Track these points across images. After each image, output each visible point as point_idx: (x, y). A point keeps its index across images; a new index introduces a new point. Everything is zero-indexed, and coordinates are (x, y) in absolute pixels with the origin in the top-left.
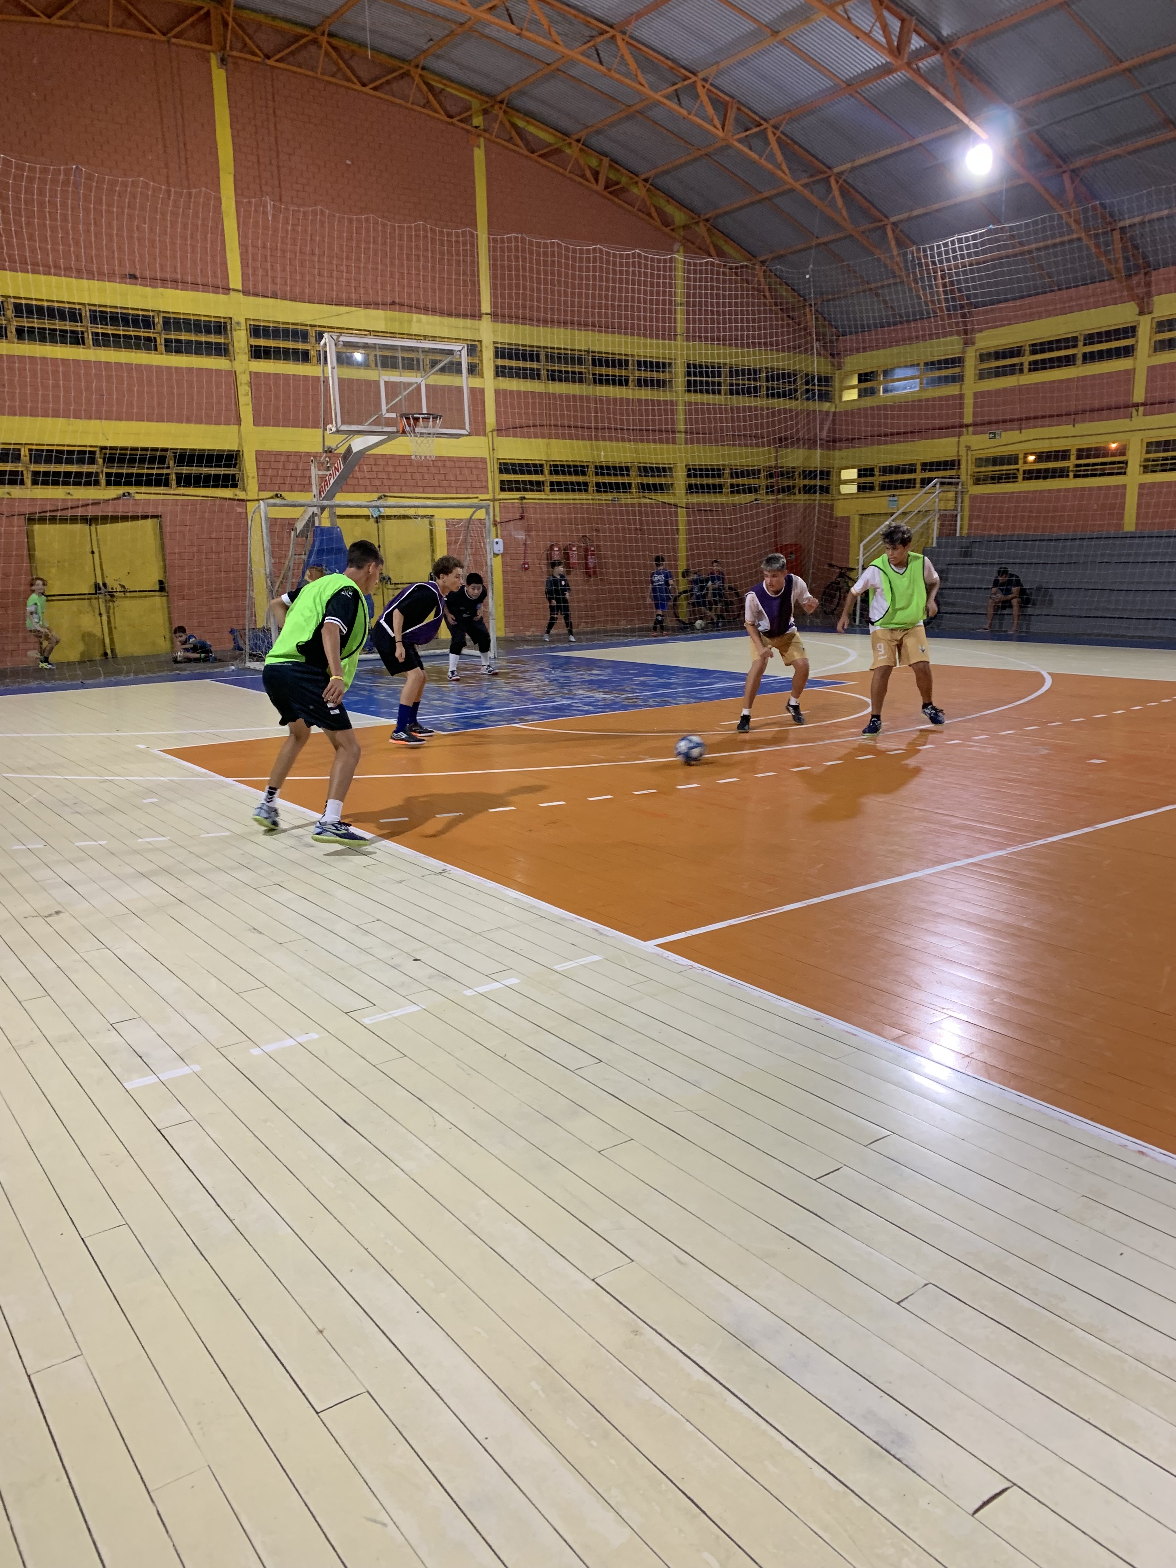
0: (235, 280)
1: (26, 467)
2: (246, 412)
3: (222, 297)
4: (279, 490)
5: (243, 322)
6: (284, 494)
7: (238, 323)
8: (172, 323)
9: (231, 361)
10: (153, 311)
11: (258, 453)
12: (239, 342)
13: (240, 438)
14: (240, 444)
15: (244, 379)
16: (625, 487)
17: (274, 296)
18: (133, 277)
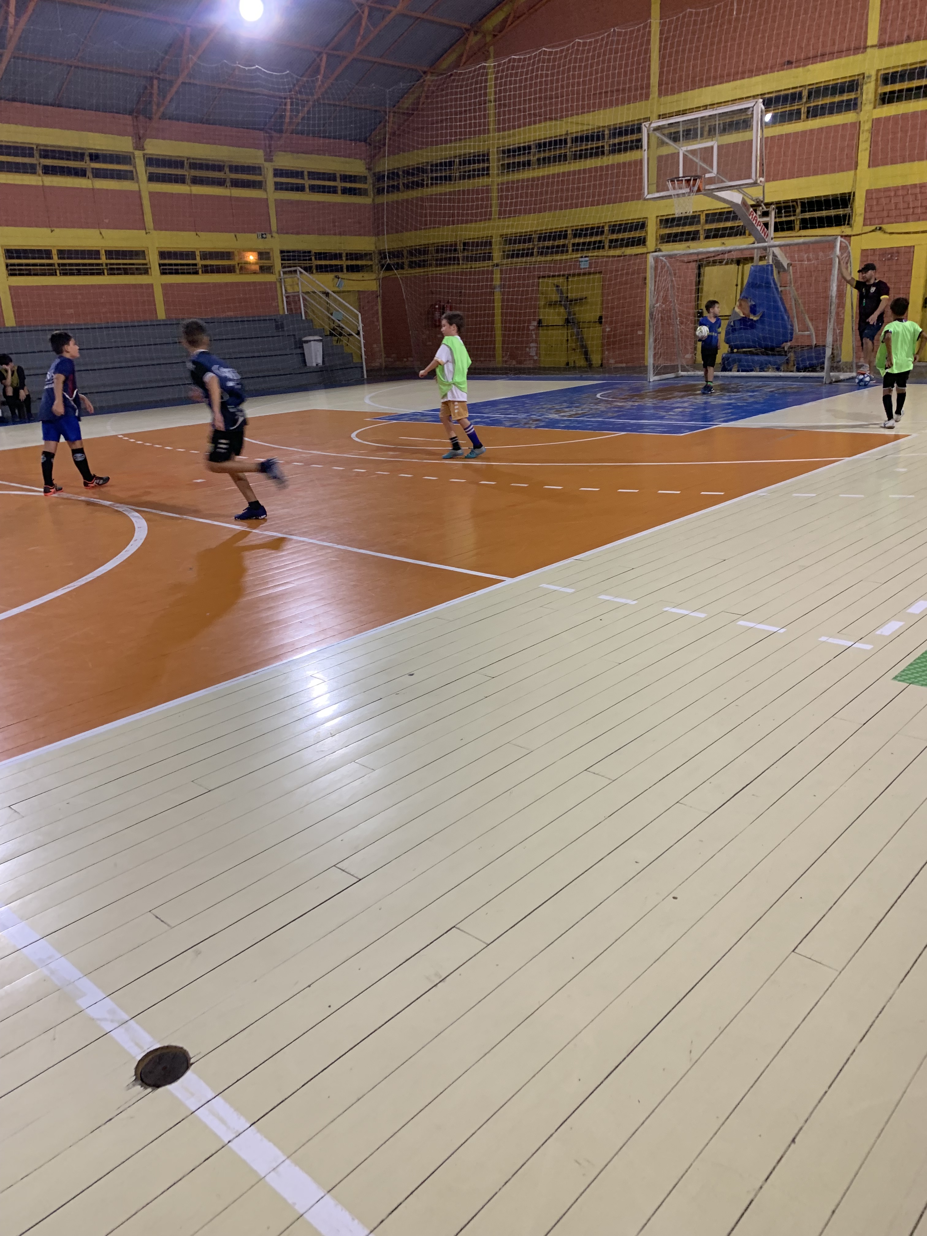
0: (873, 38)
1: (702, 227)
2: (864, 157)
3: (860, 57)
4: (882, 223)
5: (873, 73)
6: (884, 226)
7: (869, 77)
8: (816, 92)
9: (858, 113)
10: (800, 87)
11: (868, 192)
12: (867, 94)
13: (855, 181)
14: (854, 186)
15: (866, 127)
17: (908, 40)
18: (790, 63)
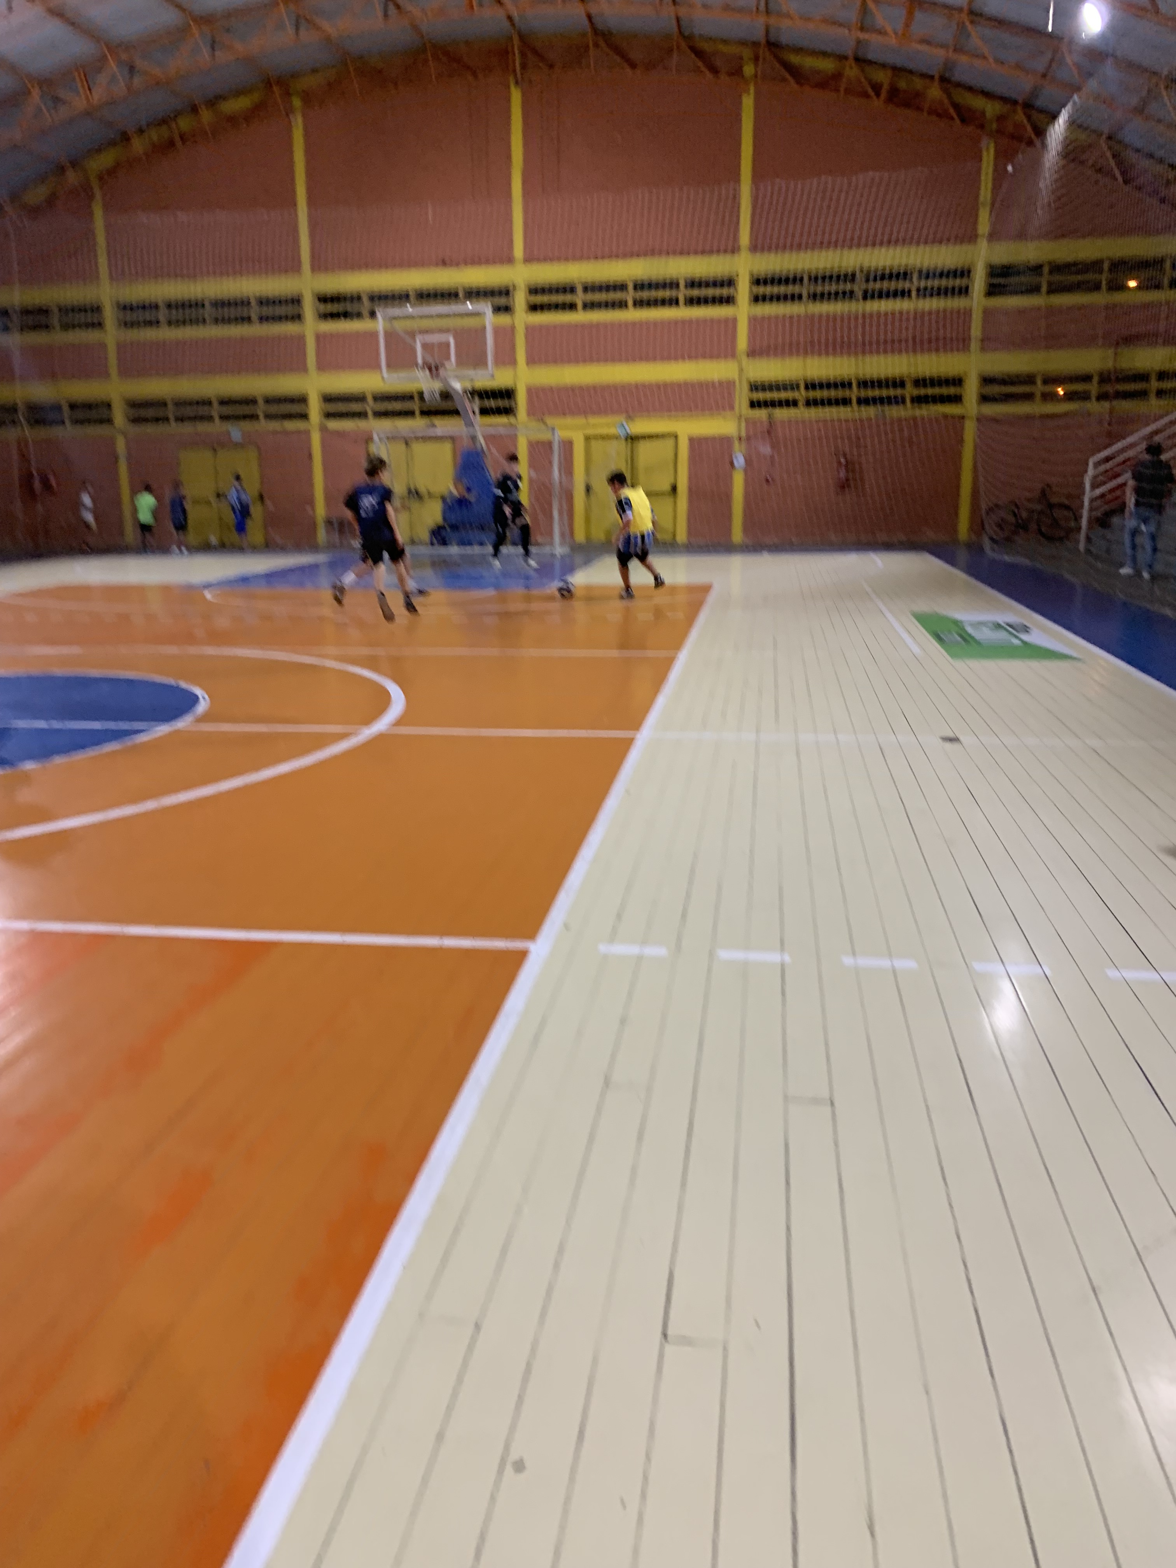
0: (519, 253)
1: (370, 407)
2: (521, 356)
3: (508, 268)
5: (523, 285)
6: (546, 419)
7: (519, 286)
9: (512, 317)
10: (457, 286)
12: (518, 301)
13: (515, 377)
14: (515, 381)
15: (521, 330)
16: (899, 401)
18: (444, 262)
